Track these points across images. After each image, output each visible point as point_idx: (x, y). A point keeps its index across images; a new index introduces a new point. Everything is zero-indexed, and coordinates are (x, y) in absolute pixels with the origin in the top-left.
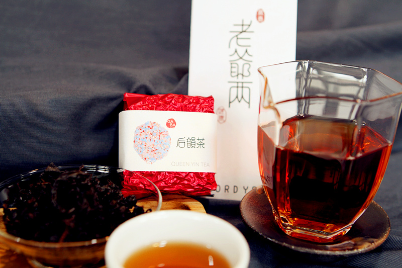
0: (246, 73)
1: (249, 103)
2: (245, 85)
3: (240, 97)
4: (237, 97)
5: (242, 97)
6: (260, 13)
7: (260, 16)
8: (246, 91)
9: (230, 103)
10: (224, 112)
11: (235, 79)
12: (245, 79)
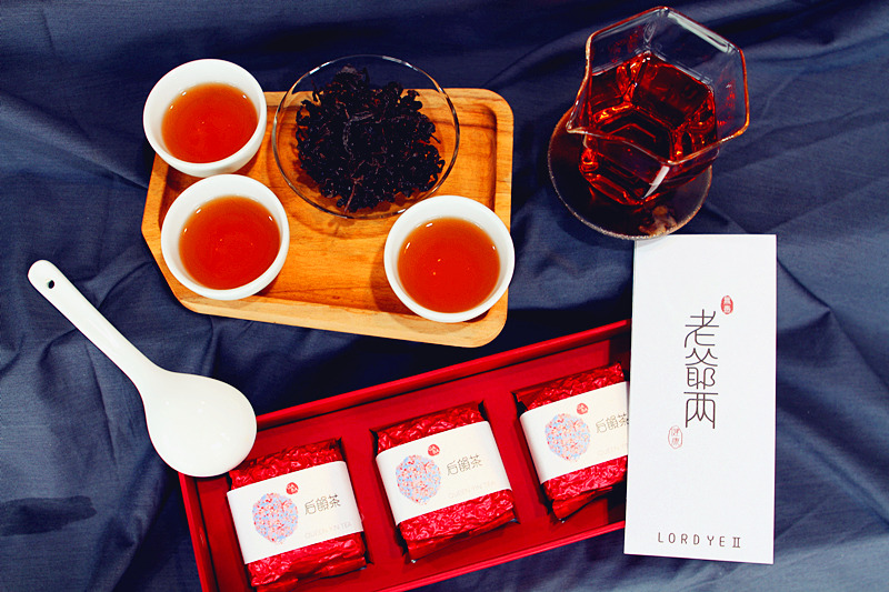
0: (708, 381)
1: (714, 422)
2: (707, 397)
3: (700, 414)
4: (697, 412)
5: (704, 413)
6: (727, 301)
7: (727, 305)
8: (709, 405)
9: (687, 421)
10: (679, 434)
11: (694, 389)
12: (708, 390)
